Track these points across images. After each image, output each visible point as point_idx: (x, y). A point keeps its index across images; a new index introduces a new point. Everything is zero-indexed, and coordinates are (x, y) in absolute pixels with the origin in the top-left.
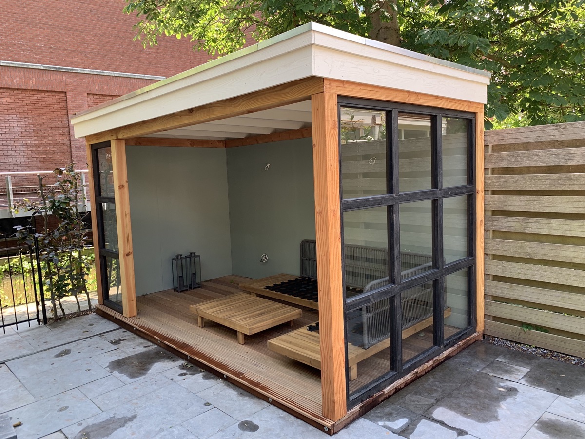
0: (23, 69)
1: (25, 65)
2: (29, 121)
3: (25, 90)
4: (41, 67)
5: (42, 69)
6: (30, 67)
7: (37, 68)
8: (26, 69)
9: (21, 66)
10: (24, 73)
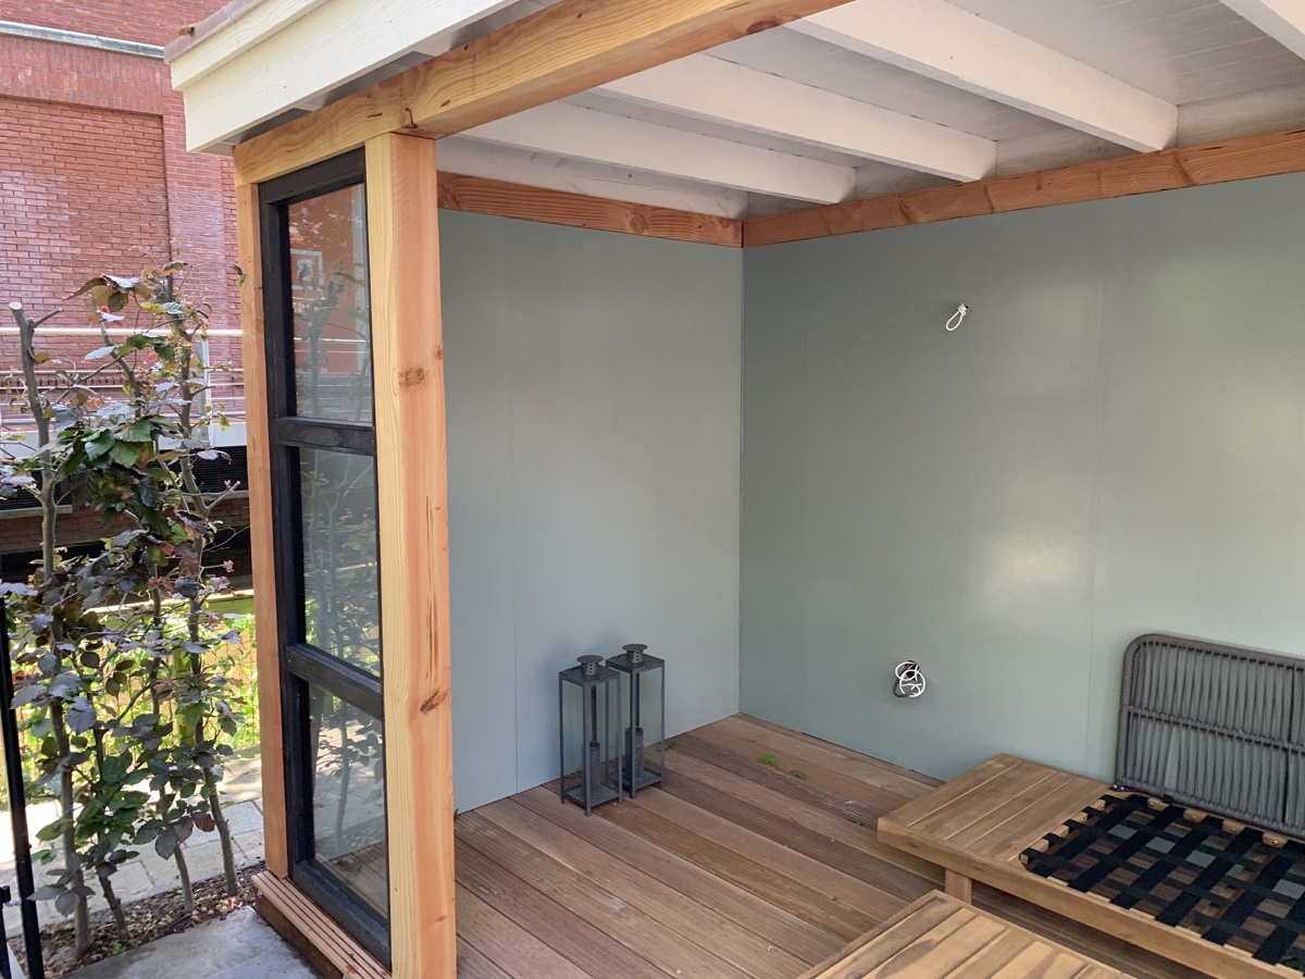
0: (45, 46)
1: (53, 33)
2: (59, 191)
3: (50, 103)
4: (94, 41)
5: (97, 49)
6: (65, 39)
7: (84, 43)
8: (52, 46)
9: (39, 36)
10: (48, 57)
